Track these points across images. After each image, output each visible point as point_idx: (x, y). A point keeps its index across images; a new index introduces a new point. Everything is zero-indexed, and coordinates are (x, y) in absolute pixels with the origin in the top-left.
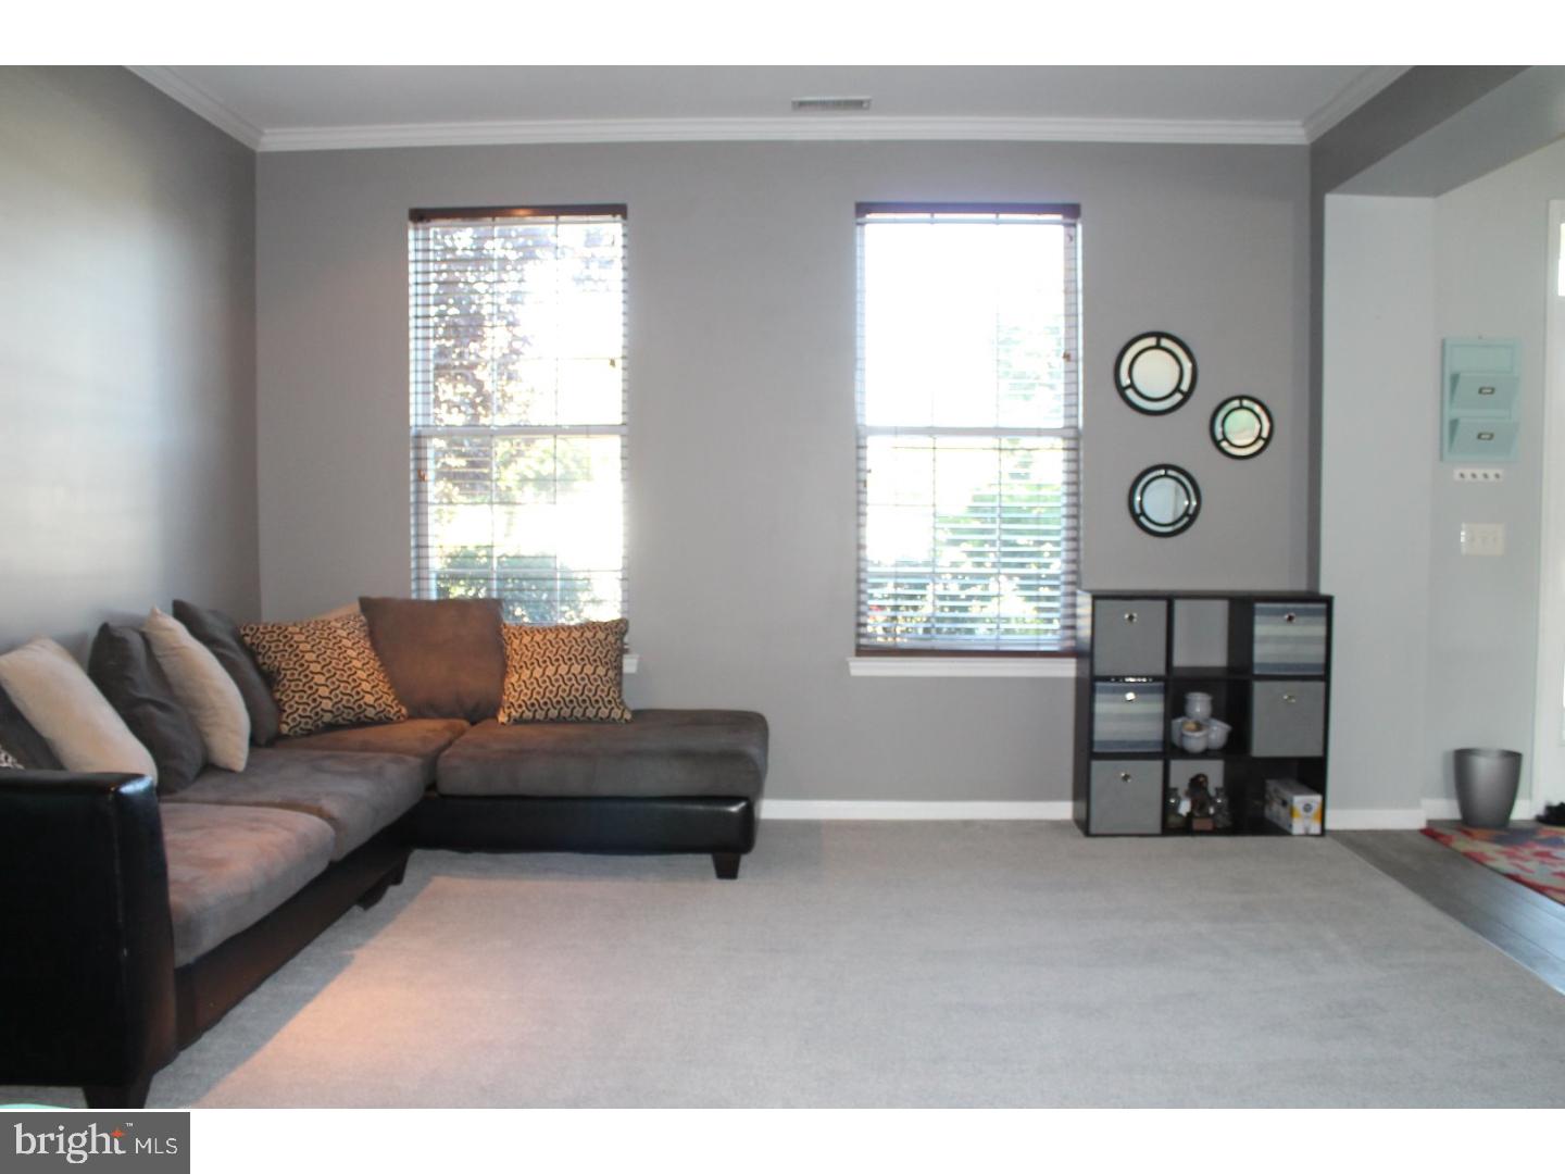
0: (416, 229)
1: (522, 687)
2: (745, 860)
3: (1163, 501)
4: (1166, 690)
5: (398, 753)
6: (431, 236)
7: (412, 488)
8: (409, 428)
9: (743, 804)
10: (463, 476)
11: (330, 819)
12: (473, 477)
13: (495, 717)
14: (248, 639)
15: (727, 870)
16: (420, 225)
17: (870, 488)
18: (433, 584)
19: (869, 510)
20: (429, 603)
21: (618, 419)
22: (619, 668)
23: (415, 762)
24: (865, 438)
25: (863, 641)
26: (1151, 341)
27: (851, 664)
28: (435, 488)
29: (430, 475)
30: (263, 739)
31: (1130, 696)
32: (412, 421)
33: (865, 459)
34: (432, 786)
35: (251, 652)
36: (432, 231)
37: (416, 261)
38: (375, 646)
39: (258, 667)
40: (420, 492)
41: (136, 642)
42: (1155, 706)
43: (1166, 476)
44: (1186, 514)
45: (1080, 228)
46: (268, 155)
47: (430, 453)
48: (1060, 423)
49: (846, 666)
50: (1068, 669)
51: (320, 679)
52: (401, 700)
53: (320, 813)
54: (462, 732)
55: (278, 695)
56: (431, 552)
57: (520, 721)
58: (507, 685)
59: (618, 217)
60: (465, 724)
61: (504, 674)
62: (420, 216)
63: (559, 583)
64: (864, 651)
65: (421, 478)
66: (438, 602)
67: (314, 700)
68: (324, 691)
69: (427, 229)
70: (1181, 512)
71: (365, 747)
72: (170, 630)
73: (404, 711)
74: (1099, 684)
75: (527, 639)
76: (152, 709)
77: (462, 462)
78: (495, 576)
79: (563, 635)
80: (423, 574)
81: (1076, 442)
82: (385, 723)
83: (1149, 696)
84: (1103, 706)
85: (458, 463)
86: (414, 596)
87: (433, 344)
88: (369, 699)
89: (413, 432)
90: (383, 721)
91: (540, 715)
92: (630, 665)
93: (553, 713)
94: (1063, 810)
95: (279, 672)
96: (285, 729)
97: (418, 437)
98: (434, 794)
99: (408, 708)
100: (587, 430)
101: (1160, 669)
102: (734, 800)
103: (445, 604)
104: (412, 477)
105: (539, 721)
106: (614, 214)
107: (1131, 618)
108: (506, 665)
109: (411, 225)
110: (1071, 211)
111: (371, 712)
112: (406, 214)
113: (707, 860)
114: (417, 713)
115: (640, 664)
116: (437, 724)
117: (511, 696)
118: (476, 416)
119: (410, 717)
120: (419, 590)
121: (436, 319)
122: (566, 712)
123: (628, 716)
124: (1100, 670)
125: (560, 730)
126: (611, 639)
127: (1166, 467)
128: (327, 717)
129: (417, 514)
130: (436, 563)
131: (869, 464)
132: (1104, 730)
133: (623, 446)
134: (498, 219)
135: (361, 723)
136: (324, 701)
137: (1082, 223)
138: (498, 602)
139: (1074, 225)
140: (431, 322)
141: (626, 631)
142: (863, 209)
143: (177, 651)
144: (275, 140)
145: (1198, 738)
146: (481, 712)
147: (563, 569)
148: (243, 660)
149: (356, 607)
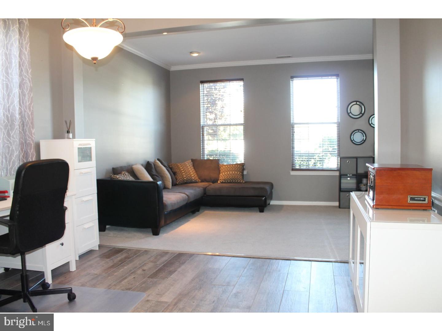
0: (201, 85)
1: (223, 176)
2: (265, 209)
3: (358, 137)
4: (356, 178)
5: (199, 187)
6: (205, 86)
7: (201, 137)
8: (201, 125)
9: (264, 198)
10: (212, 134)
11: (187, 195)
12: (214, 134)
13: (218, 182)
14: (170, 166)
15: (262, 211)
16: (202, 84)
17: (295, 136)
18: (206, 156)
19: (295, 140)
20: (205, 160)
21: (243, 122)
22: (243, 173)
23: (202, 189)
24: (294, 125)
25: (294, 168)
26: (355, 103)
27: (291, 172)
28: (206, 137)
29: (205, 134)
30: (174, 185)
31: (349, 179)
32: (201, 124)
33: (294, 130)
34: (205, 194)
35: (171, 169)
36: (205, 85)
37: (202, 91)
38: (194, 168)
39: (172, 171)
40: (203, 138)
41: (153, 165)
42: (354, 181)
43: (358, 132)
44: (363, 140)
45: (339, 79)
46: (172, 71)
47: (205, 130)
48: (336, 121)
49: (290, 172)
50: (337, 174)
51: (184, 174)
52: (199, 178)
53: (185, 194)
54: (211, 185)
55: (176, 177)
56: (205, 150)
57: (222, 183)
58: (220, 176)
59: (242, 81)
60: (212, 183)
61: (219, 173)
62: (202, 82)
63: (231, 156)
64: (293, 170)
65: (203, 135)
66: (207, 160)
67: (183, 178)
68: (185, 176)
69: (204, 85)
70: (362, 139)
71: (192, 186)
72: (158, 163)
73: (200, 181)
74: (342, 176)
75: (224, 167)
76: (156, 177)
77: (212, 131)
78: (218, 155)
79: (231, 166)
80: (204, 154)
81: (339, 125)
82: (196, 183)
83: (353, 179)
84: (343, 181)
85: (210, 131)
86: (202, 159)
87: (205, 106)
88: (193, 178)
89: (201, 126)
90: (196, 182)
91: (226, 182)
92: (245, 173)
93: (229, 181)
94: (337, 204)
95: (176, 173)
96: (177, 183)
97: (202, 127)
98: (205, 195)
99: (201, 180)
100: (236, 125)
101: (355, 173)
102: (263, 197)
103: (208, 160)
104: (201, 135)
105: (226, 183)
106: (241, 81)
107: (348, 162)
108: (220, 172)
109: (201, 84)
110: (337, 76)
111: (193, 181)
112: (200, 82)
113: (257, 208)
114: (202, 181)
115: (247, 172)
116: (207, 183)
117: (221, 178)
118: (215, 122)
119: (201, 182)
120: (203, 157)
121: (206, 101)
122: (231, 181)
123: (244, 182)
124: (342, 173)
125: (230, 184)
126: (241, 167)
127: (358, 130)
128: (185, 181)
129: (203, 142)
130: (206, 152)
131: (295, 131)
132: (343, 186)
133: (244, 128)
134: (218, 82)
135: (192, 182)
136: (185, 178)
137: (340, 78)
138: (218, 160)
139: (338, 79)
140: (205, 101)
141: (244, 166)
142: (292, 77)
143: (159, 167)
144: (173, 69)
145: (364, 187)
146: (215, 181)
147: (232, 153)
148: (170, 170)
149: (191, 161)
